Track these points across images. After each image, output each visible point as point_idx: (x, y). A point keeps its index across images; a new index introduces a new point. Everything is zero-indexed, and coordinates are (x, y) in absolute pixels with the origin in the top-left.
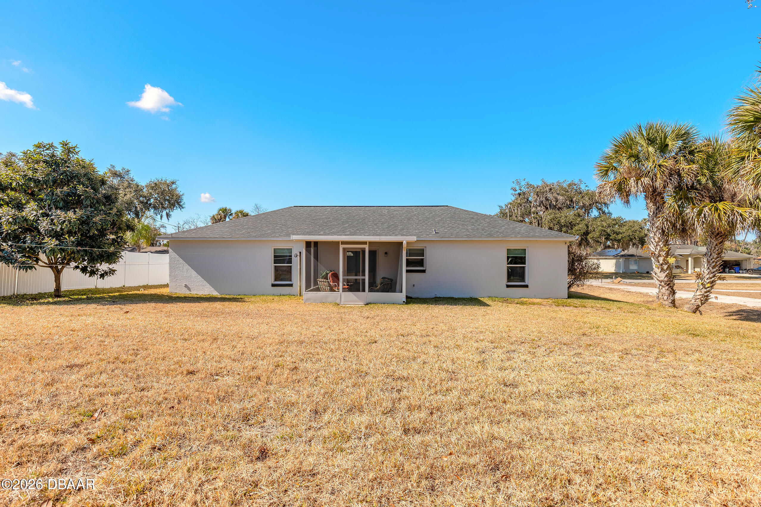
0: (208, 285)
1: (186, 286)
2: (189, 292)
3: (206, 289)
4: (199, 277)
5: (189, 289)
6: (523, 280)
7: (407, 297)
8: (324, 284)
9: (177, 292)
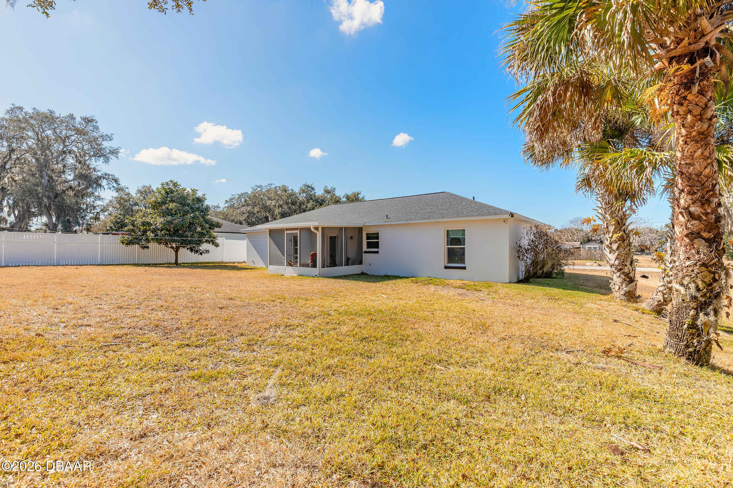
1: (253, 261)
2: (254, 265)
6: (463, 261)
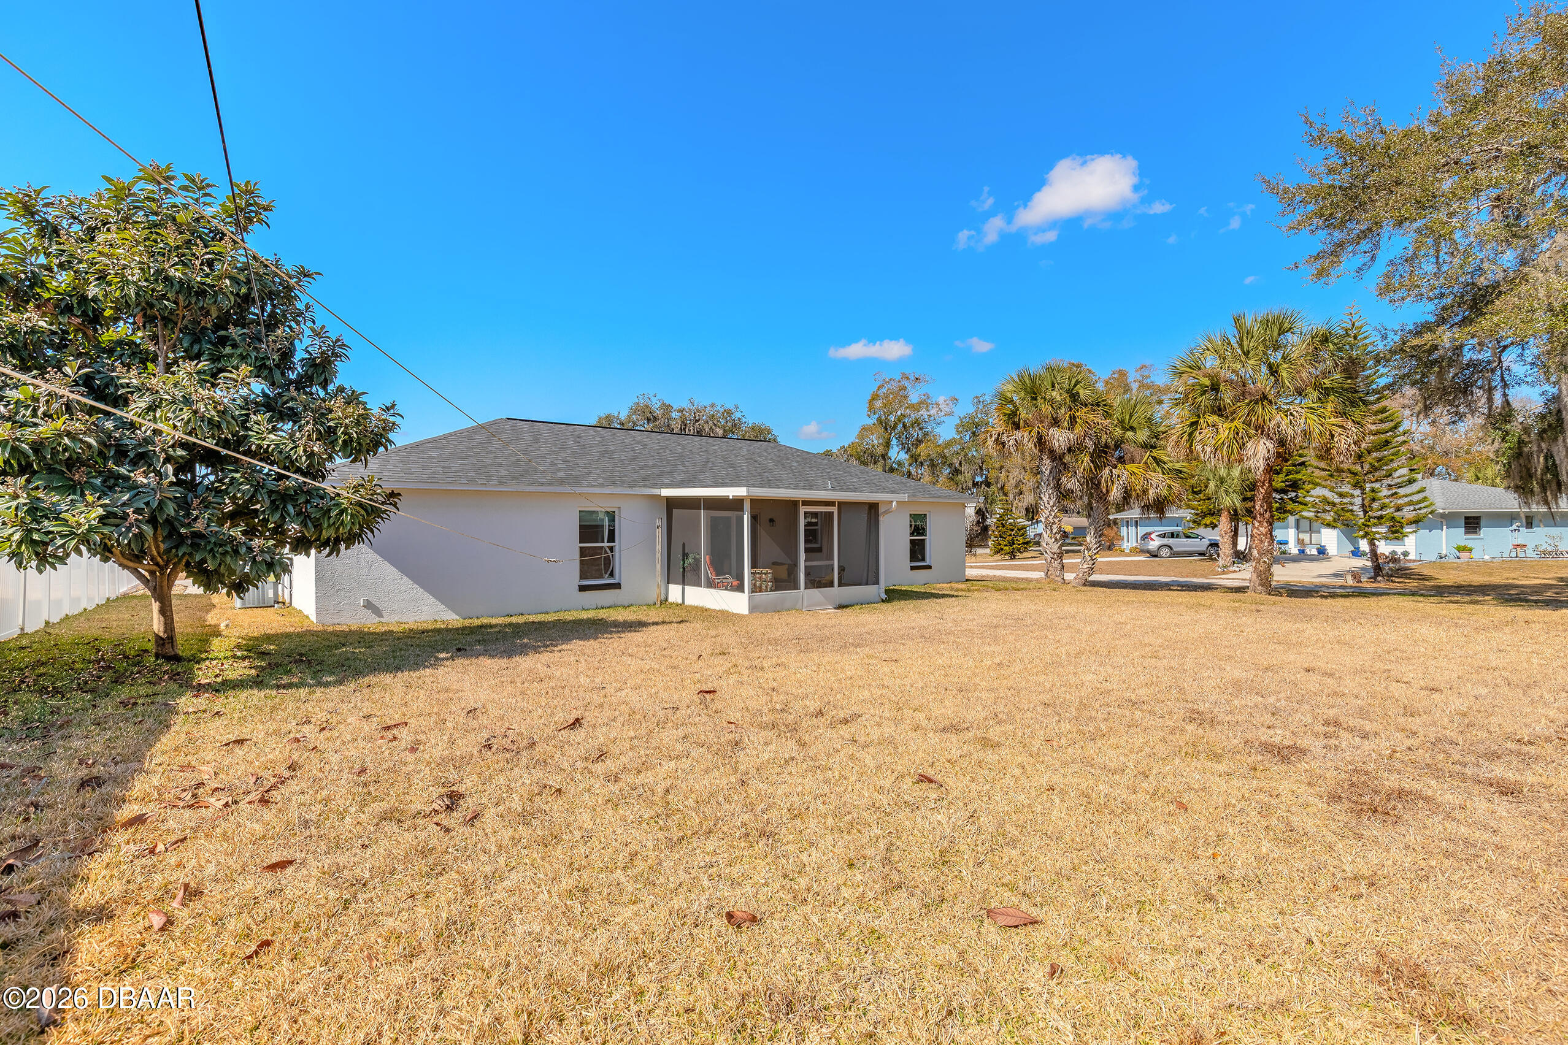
0: (429, 599)
1: (369, 605)
2: (377, 619)
3: (425, 608)
4: (405, 579)
5: (378, 612)
7: (887, 591)
8: (760, 578)
9: (342, 620)
